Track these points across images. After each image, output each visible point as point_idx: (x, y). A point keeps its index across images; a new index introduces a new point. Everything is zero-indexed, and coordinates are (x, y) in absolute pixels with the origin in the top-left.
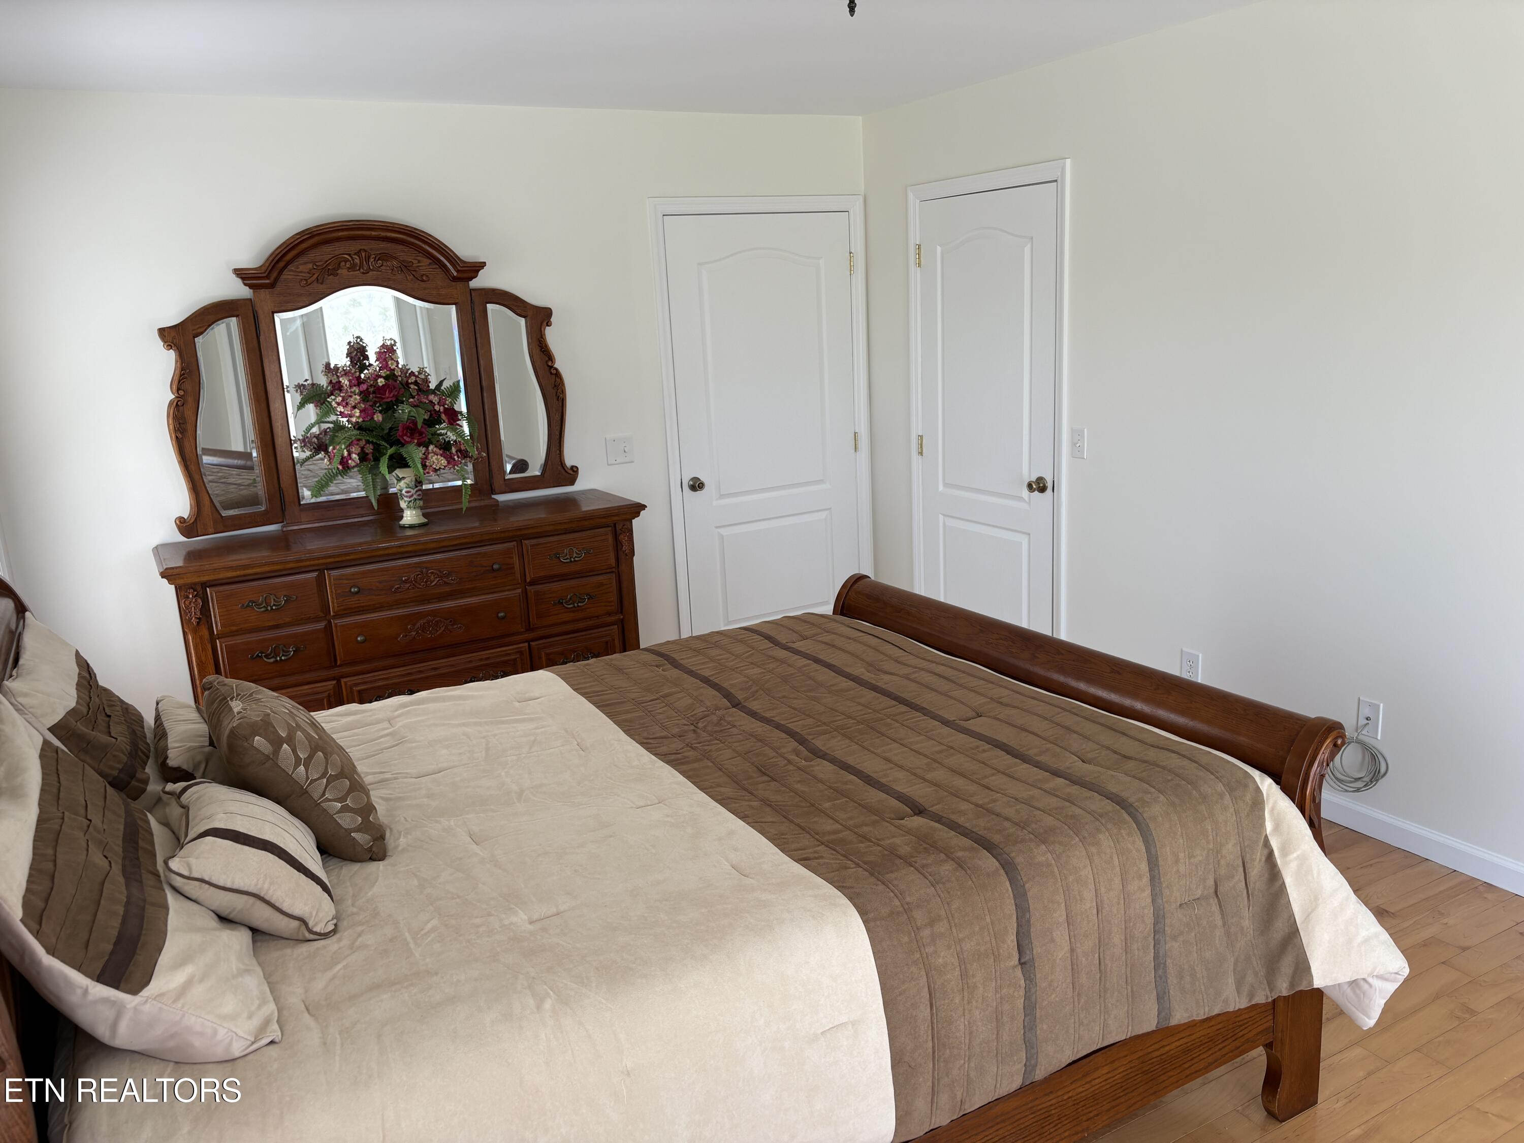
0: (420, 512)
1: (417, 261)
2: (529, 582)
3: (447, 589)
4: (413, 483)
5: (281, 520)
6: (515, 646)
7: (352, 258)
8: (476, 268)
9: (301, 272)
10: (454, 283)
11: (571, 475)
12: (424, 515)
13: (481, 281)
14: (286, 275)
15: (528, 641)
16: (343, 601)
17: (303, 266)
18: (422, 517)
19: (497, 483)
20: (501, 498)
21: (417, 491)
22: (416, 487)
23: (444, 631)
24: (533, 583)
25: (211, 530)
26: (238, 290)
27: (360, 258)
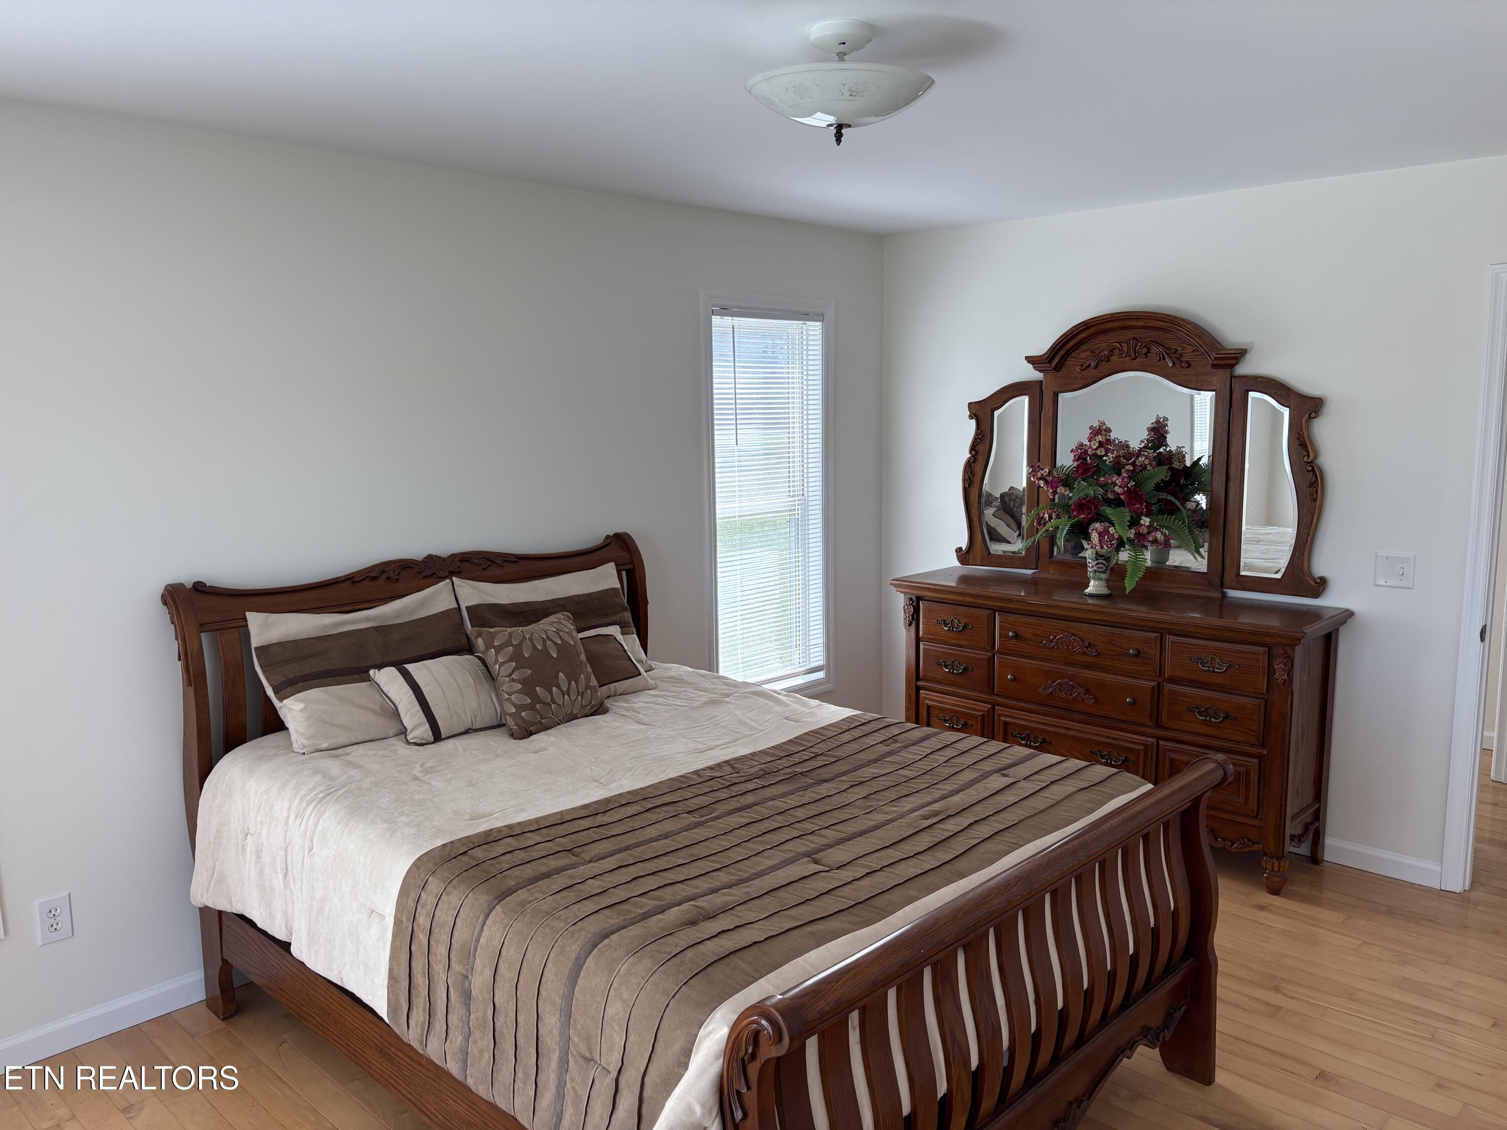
0: (1103, 583)
1: (1181, 349)
2: (1167, 679)
3: (1086, 659)
4: (1094, 555)
5: (1034, 567)
6: (1144, 738)
7: (1121, 345)
8: (1239, 355)
9: (1080, 359)
10: (1215, 370)
11: (1319, 586)
12: (1108, 587)
13: (1243, 369)
14: (1070, 362)
15: (1159, 738)
16: (1004, 641)
17: (1083, 355)
18: (1106, 589)
19: (1229, 577)
20: (1233, 594)
21: (1097, 564)
22: (1097, 560)
23: (1076, 696)
24: (1172, 680)
25: (979, 563)
26: (1031, 374)
27: (1128, 346)
